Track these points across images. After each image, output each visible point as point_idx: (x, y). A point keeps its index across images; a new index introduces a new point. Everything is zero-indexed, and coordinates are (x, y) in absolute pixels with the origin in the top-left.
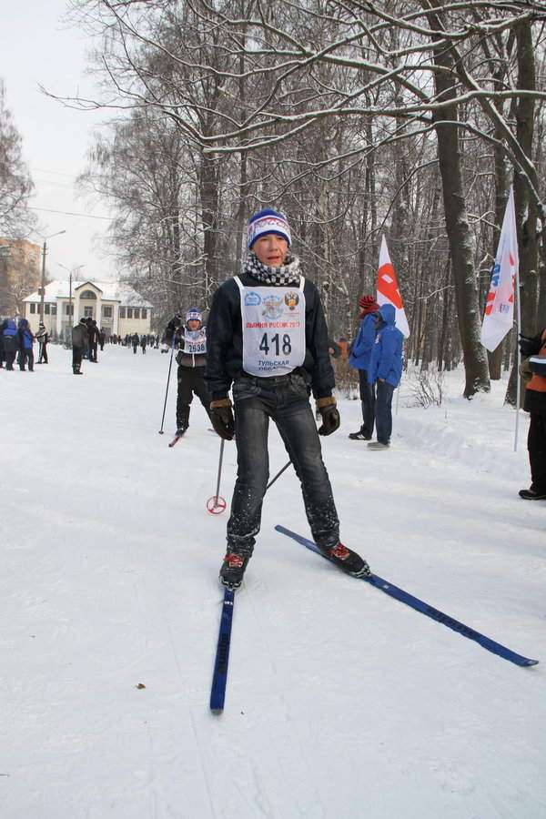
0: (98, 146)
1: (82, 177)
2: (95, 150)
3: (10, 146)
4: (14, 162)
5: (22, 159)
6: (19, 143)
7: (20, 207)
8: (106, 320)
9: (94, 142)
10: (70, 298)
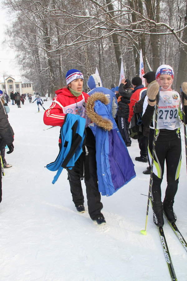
2: (6, 31)
8: (17, 89)
10: (5, 83)
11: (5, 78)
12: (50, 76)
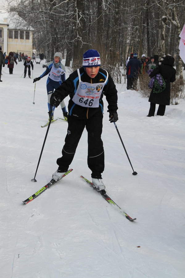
12: (75, 19)
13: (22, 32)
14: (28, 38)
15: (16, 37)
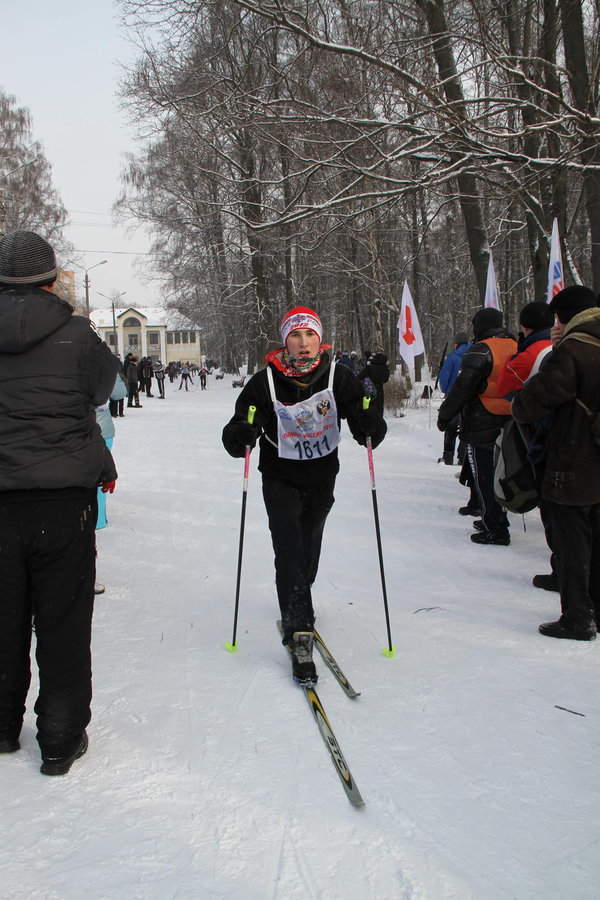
0: (132, 166)
1: (119, 203)
2: (129, 171)
3: (39, 175)
4: (44, 192)
5: (52, 187)
6: (48, 171)
7: (55, 238)
8: (152, 348)
9: (127, 163)
10: (115, 327)
11: (118, 312)
12: (256, 310)
13: (185, 333)
14: (193, 340)
15: (178, 341)
